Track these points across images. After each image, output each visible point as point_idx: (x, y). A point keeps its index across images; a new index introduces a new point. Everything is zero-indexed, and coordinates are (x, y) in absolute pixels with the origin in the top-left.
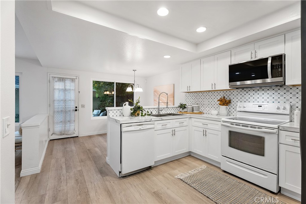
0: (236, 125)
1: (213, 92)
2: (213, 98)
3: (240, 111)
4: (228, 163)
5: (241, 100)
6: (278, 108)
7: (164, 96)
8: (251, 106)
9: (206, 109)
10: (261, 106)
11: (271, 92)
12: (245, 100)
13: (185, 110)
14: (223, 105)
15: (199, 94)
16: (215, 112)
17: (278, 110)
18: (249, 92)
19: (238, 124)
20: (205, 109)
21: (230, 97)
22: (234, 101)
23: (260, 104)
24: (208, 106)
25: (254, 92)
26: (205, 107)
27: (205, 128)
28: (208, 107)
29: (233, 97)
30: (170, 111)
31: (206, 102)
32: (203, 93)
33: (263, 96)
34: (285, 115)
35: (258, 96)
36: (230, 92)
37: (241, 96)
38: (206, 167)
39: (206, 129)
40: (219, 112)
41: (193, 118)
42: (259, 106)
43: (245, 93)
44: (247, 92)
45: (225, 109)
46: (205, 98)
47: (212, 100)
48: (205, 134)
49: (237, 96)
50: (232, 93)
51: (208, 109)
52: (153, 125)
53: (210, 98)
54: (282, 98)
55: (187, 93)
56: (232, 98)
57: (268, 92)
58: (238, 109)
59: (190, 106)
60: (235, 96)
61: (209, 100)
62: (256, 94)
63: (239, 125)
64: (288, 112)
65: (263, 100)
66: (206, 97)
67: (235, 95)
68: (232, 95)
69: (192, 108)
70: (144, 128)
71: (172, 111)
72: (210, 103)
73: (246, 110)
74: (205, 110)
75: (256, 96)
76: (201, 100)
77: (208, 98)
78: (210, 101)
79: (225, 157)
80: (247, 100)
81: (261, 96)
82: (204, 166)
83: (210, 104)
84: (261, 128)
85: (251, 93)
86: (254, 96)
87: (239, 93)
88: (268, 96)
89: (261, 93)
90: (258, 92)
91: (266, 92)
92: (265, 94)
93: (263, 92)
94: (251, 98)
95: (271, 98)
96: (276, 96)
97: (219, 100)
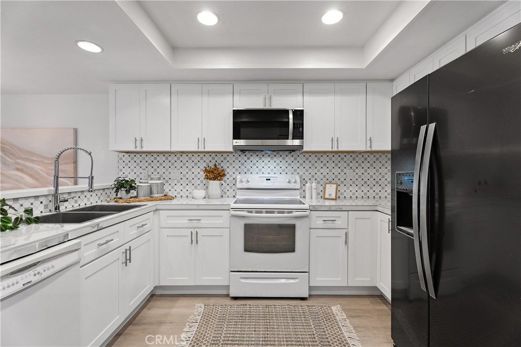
0: (257, 212)
1: (202, 155)
2: (190, 167)
3: (241, 189)
4: (243, 281)
5: (240, 170)
6: (289, 182)
7: (35, 159)
8: (256, 180)
9: (176, 187)
10: (269, 180)
11: (278, 160)
12: (246, 170)
13: (133, 193)
14: (215, 179)
15: (158, 159)
16: (200, 193)
17: (288, 184)
18: (251, 158)
19: (259, 211)
20: (173, 187)
21: (222, 164)
22: (229, 171)
23: (268, 176)
24: (179, 182)
25: (257, 159)
26: (173, 184)
27: (195, 228)
28: (179, 185)
29: (228, 164)
30: (89, 199)
31: (175, 174)
32: (167, 155)
33: (269, 164)
34: (295, 189)
35: (263, 164)
36: (222, 156)
37: (240, 164)
38: (203, 306)
39: (196, 230)
40: (207, 193)
41: (162, 210)
42: (267, 180)
43: (246, 158)
44: (248, 158)
45: (219, 186)
46: (173, 167)
47: (187, 170)
48: (194, 239)
49: (234, 164)
50: (225, 158)
51: (178, 188)
52: (77, 252)
53: (184, 167)
54: (290, 168)
55: (124, 154)
56: (225, 167)
57: (275, 159)
58: (239, 185)
59: (145, 183)
60: (231, 164)
61: (181, 170)
62: (260, 161)
63: (261, 212)
64: (298, 186)
65: (269, 170)
66: (176, 164)
67: (231, 161)
68: (225, 161)
69: (149, 188)
70: (45, 275)
71: (92, 200)
72: (184, 176)
73: (251, 185)
74: (173, 190)
75: (260, 164)
76: (164, 170)
77: (179, 167)
78: (184, 173)
79: (238, 271)
80: (248, 170)
81: (266, 164)
82: (199, 307)
83: (184, 179)
84: (291, 212)
85: (254, 159)
86: (257, 164)
87: (237, 158)
88: (275, 165)
89: (266, 159)
90: (263, 159)
91: (272, 158)
92: (272, 161)
93: (269, 159)
94: (254, 167)
95: (278, 167)
96: (284, 165)
97: (206, 171)
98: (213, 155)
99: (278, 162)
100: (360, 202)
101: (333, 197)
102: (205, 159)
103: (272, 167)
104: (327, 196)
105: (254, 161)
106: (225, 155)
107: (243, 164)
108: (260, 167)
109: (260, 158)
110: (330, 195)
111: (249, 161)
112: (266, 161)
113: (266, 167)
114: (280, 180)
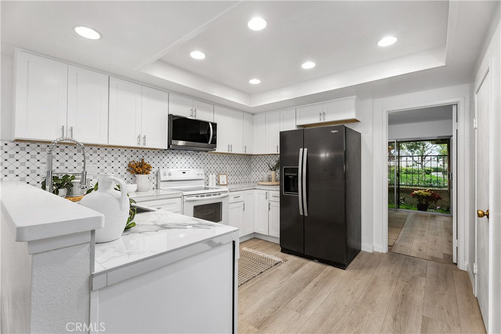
2: (109, 161)
3: (164, 181)
6: (198, 174)
8: (176, 174)
10: (185, 173)
17: (198, 176)
18: (168, 155)
23: (182, 170)
25: (173, 156)
31: (93, 168)
34: (201, 180)
35: (177, 160)
36: (144, 151)
42: (183, 173)
47: (106, 165)
61: (99, 164)
62: (175, 158)
64: (203, 177)
65: (181, 165)
72: (102, 170)
75: (175, 160)
78: (102, 167)
86: (173, 160)
88: (185, 161)
89: (179, 157)
90: (177, 156)
91: (183, 156)
92: (183, 158)
93: (181, 156)
94: (170, 163)
95: (187, 163)
96: (191, 161)
97: (129, 166)
98: (135, 151)
99: (187, 158)
100: (238, 186)
101: (226, 183)
102: (126, 153)
103: (183, 163)
104: (221, 183)
105: (170, 158)
106: (146, 151)
107: (161, 160)
108: (175, 163)
109: (175, 155)
110: (223, 182)
111: (166, 157)
112: (179, 158)
113: (179, 163)
114: (192, 173)
